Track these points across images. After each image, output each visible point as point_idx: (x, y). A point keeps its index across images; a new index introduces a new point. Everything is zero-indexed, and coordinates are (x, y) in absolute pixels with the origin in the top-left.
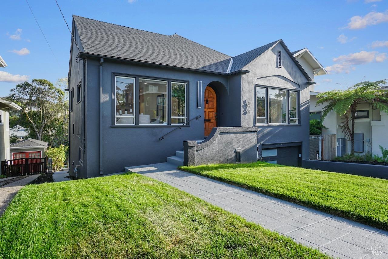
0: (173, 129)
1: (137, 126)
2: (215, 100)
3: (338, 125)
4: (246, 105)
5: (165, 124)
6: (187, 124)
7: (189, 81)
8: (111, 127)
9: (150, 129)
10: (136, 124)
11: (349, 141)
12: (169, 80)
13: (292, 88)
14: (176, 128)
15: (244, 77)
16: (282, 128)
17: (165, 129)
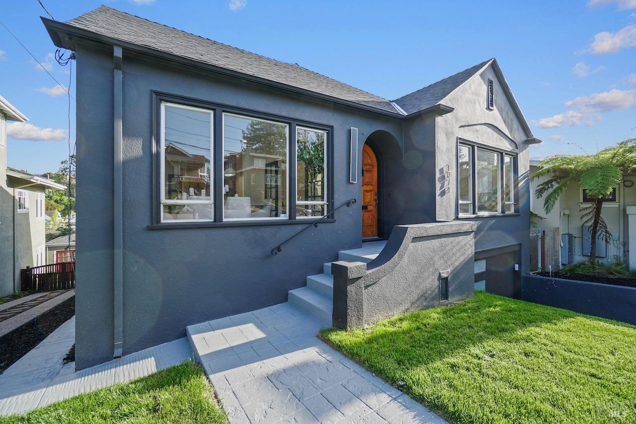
0: (300, 228)
1: (218, 224)
2: (375, 170)
3: (562, 213)
4: (443, 177)
5: (283, 217)
6: (328, 217)
7: (332, 127)
8: (150, 229)
9: (250, 231)
10: (215, 221)
11: (577, 239)
12: (291, 122)
13: (507, 148)
14: (309, 225)
15: (439, 121)
16: (494, 221)
17: (284, 229)
